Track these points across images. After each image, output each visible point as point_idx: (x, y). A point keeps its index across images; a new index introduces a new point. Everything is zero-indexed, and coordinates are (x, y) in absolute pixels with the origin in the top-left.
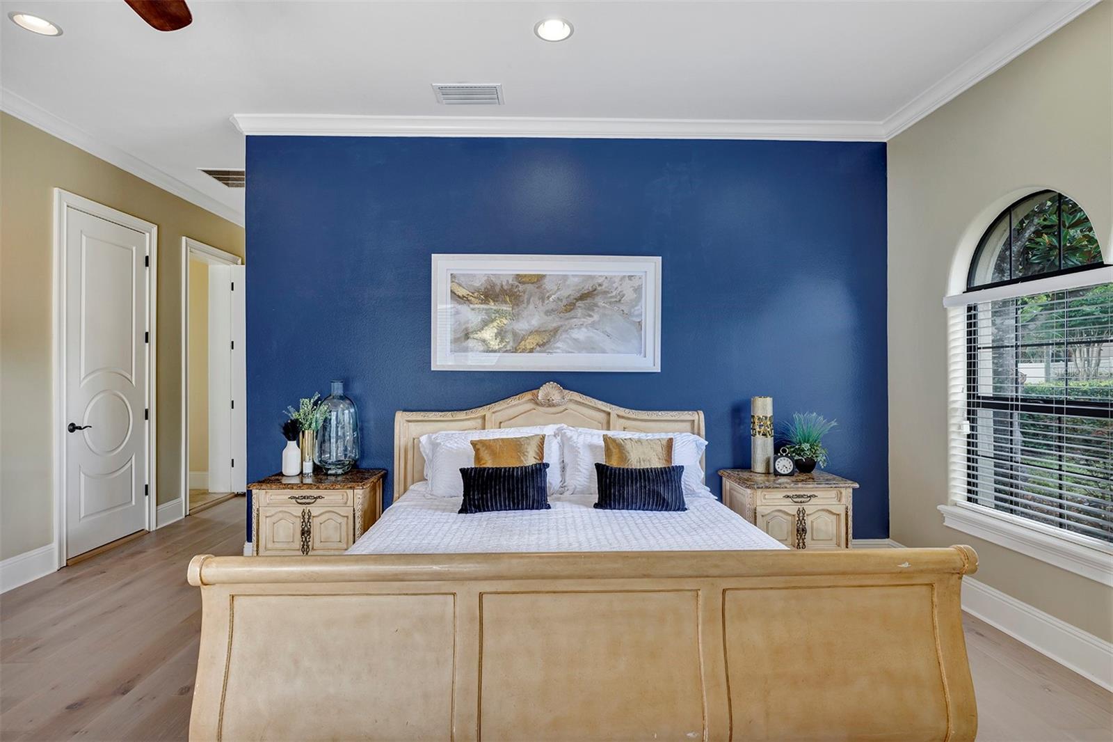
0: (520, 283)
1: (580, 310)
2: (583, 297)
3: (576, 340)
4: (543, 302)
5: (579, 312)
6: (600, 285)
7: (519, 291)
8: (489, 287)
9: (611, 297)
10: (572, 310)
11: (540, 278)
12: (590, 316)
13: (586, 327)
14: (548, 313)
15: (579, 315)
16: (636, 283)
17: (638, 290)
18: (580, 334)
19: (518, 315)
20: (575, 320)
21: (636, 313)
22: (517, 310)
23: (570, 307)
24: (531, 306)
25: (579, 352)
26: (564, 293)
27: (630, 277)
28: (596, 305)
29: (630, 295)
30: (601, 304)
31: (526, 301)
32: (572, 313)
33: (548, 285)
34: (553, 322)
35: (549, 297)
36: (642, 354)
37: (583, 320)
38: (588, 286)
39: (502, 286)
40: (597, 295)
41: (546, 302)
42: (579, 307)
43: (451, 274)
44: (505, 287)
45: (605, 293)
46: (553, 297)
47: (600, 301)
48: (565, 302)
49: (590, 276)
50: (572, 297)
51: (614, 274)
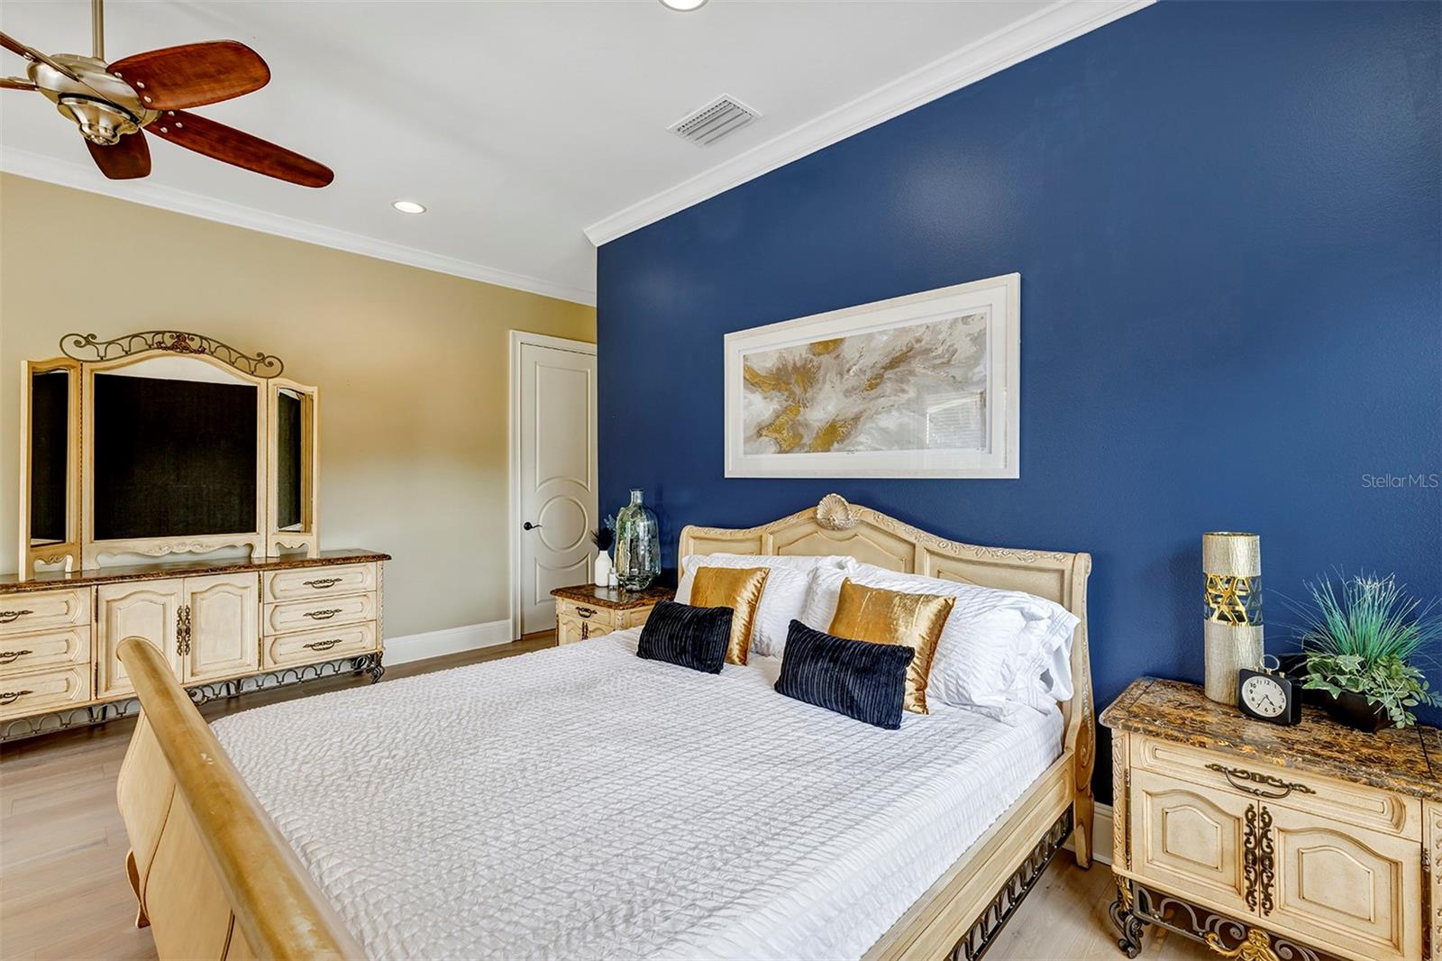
0: (814, 355)
1: (889, 384)
2: (894, 363)
3: (884, 431)
4: (842, 375)
5: (888, 387)
6: (919, 341)
7: (813, 366)
8: (781, 367)
9: (935, 358)
10: (877, 385)
11: (837, 343)
12: (903, 391)
13: (898, 409)
14: (847, 393)
15: (888, 391)
16: (975, 328)
17: (979, 339)
18: (889, 421)
19: (812, 400)
20: (883, 399)
21: (975, 379)
22: (811, 394)
23: (875, 382)
24: (828, 386)
25: (890, 449)
26: (868, 361)
27: (966, 320)
28: (912, 373)
29: (965, 348)
30: (919, 370)
31: (821, 378)
32: (878, 391)
33: (848, 351)
34: (852, 406)
35: (849, 371)
36: (986, 450)
37: (893, 398)
38: (901, 345)
39: (795, 364)
40: (914, 357)
41: (846, 377)
42: (889, 379)
43: (744, 356)
44: (798, 364)
45: (927, 351)
46: (854, 368)
47: (917, 365)
48: (869, 374)
49: (904, 328)
50: (879, 365)
51: (938, 319)
